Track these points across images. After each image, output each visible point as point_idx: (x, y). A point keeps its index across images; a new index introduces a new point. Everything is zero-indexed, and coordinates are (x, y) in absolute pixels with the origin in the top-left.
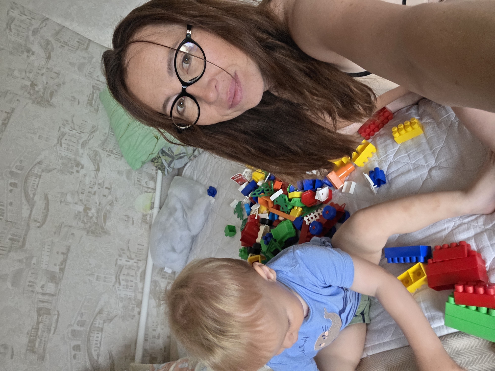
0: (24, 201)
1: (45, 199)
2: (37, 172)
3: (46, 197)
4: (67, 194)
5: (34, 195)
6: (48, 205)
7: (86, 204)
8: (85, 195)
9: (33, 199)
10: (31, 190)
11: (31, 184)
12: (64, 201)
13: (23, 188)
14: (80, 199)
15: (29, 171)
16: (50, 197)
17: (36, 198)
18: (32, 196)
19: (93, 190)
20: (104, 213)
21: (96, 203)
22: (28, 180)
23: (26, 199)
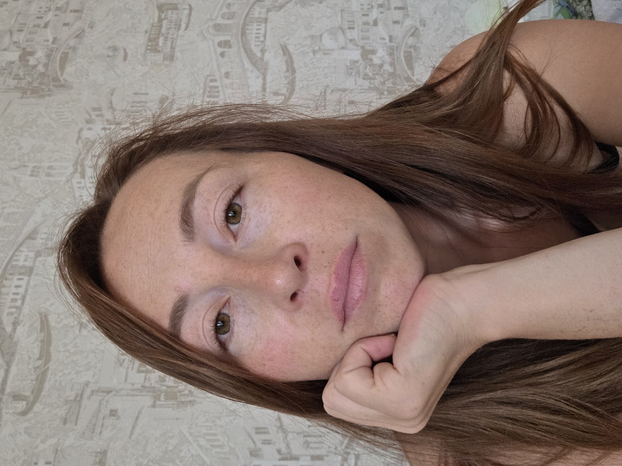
0: (248, 65)
1: (284, 54)
2: (260, 13)
3: (285, 50)
4: (321, 36)
5: (263, 51)
6: (292, 62)
7: (363, 45)
8: (356, 29)
9: (262, 59)
10: (255, 45)
11: (254, 36)
12: (320, 48)
13: (241, 45)
14: (349, 38)
15: (246, 16)
16: (291, 48)
17: (268, 56)
18: (259, 55)
19: (371, 19)
20: (405, 52)
21: (384, 39)
22: (247, 31)
23: (251, 62)
